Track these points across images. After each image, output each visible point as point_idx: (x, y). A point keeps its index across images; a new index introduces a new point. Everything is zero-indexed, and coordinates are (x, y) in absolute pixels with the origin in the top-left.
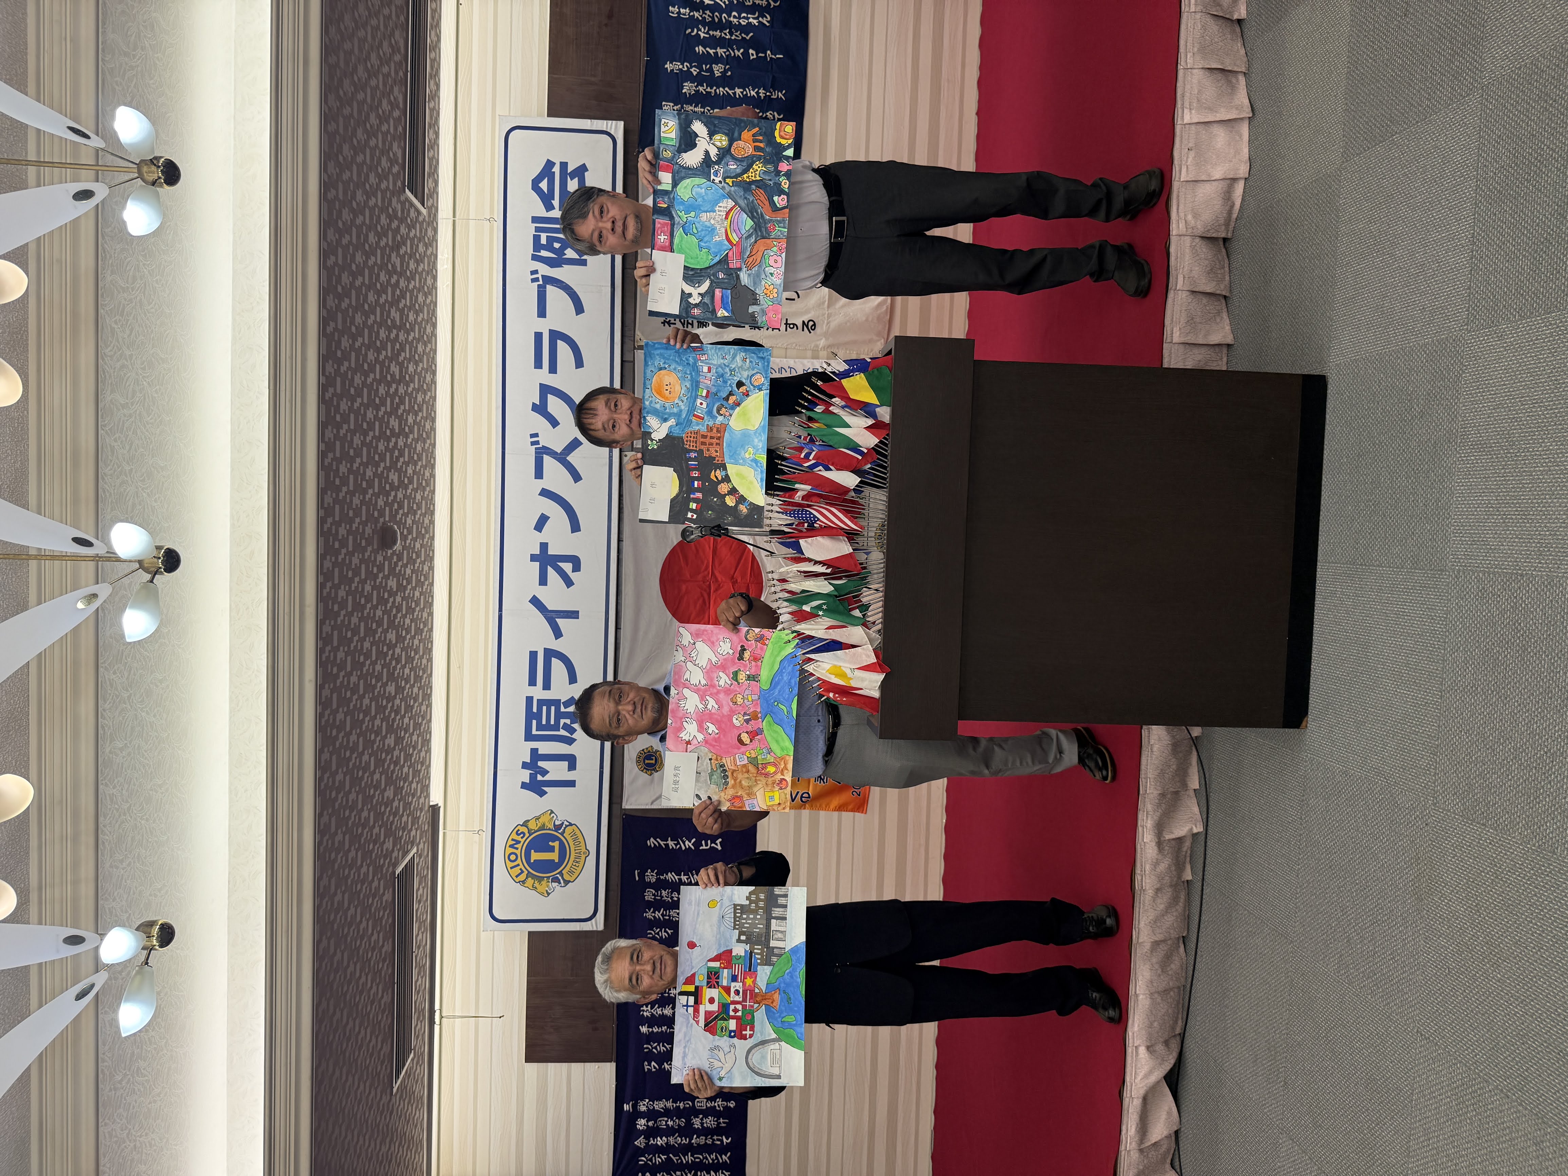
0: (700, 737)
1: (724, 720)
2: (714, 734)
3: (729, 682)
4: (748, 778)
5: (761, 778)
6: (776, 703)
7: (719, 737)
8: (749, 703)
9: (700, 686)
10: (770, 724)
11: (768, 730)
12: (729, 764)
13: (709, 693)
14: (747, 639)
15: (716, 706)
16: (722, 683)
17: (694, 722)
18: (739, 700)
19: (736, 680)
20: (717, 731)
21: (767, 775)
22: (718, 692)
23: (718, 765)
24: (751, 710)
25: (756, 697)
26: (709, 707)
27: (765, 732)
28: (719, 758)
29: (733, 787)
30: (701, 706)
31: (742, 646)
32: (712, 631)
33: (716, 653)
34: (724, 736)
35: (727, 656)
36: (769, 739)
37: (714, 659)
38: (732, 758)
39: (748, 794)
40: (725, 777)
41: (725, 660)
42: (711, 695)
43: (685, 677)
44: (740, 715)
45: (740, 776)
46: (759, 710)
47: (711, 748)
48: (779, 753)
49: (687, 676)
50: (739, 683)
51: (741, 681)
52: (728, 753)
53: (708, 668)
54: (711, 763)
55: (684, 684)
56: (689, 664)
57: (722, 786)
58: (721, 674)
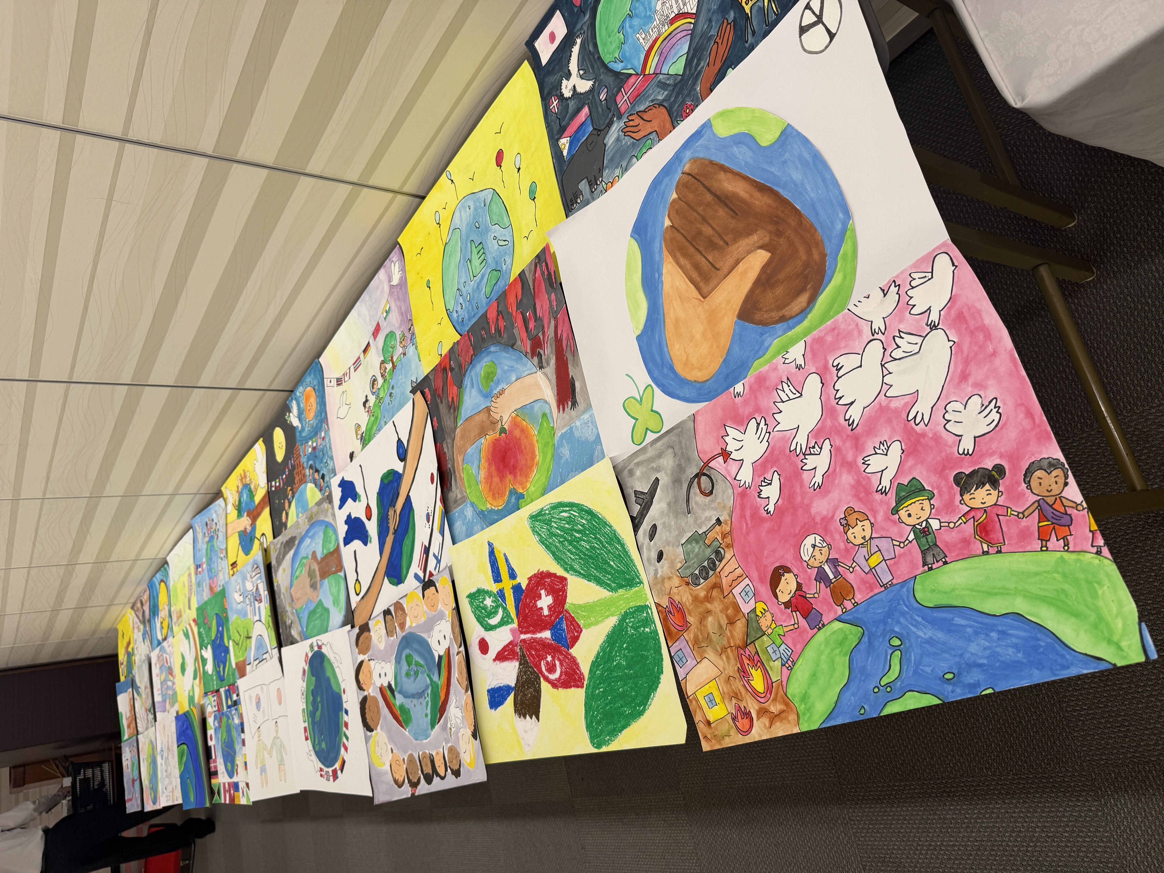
0: (746, 475)
1: (800, 512)
2: (764, 502)
3: (886, 483)
4: (721, 627)
5: (733, 662)
6: (896, 642)
7: (762, 520)
8: (863, 562)
9: (841, 409)
10: (841, 644)
11: (827, 641)
12: (727, 570)
13: (838, 442)
14: (1028, 473)
15: (818, 479)
16: (876, 463)
17: (765, 444)
18: (858, 530)
19: (900, 501)
20: (771, 508)
21: (744, 673)
22: (851, 466)
23: (716, 543)
24: (851, 578)
25: (886, 578)
26: (811, 462)
27: (821, 636)
28: (728, 540)
29: (696, 599)
30: (801, 439)
31: (999, 469)
32: (994, 354)
33: (942, 404)
34: (770, 531)
35: (950, 439)
36: (810, 653)
37: (923, 407)
38: (739, 571)
39: (696, 641)
40: (704, 572)
41: (937, 438)
42: (836, 452)
43: (842, 361)
44: (825, 550)
45: (716, 606)
46: (859, 597)
47: (738, 510)
48: (794, 690)
49: (848, 362)
50: (895, 511)
51: (903, 513)
52: (744, 557)
53: (895, 404)
54: (713, 527)
55: (826, 367)
56: (876, 348)
57: (688, 572)
58: (896, 449)
